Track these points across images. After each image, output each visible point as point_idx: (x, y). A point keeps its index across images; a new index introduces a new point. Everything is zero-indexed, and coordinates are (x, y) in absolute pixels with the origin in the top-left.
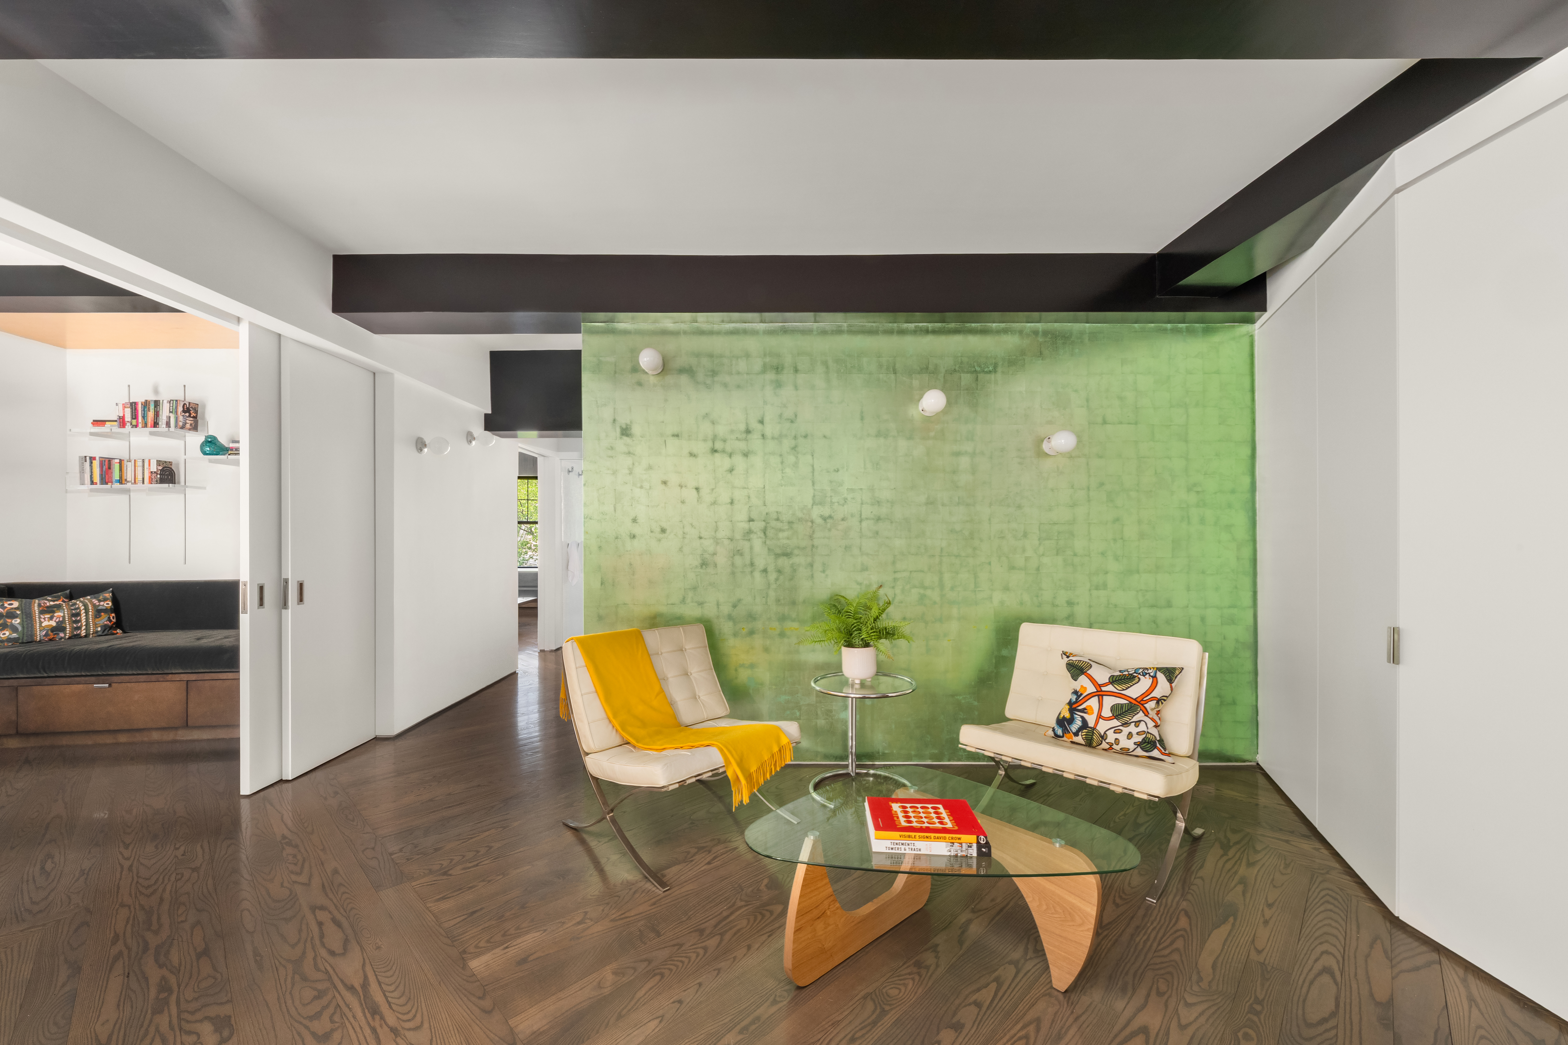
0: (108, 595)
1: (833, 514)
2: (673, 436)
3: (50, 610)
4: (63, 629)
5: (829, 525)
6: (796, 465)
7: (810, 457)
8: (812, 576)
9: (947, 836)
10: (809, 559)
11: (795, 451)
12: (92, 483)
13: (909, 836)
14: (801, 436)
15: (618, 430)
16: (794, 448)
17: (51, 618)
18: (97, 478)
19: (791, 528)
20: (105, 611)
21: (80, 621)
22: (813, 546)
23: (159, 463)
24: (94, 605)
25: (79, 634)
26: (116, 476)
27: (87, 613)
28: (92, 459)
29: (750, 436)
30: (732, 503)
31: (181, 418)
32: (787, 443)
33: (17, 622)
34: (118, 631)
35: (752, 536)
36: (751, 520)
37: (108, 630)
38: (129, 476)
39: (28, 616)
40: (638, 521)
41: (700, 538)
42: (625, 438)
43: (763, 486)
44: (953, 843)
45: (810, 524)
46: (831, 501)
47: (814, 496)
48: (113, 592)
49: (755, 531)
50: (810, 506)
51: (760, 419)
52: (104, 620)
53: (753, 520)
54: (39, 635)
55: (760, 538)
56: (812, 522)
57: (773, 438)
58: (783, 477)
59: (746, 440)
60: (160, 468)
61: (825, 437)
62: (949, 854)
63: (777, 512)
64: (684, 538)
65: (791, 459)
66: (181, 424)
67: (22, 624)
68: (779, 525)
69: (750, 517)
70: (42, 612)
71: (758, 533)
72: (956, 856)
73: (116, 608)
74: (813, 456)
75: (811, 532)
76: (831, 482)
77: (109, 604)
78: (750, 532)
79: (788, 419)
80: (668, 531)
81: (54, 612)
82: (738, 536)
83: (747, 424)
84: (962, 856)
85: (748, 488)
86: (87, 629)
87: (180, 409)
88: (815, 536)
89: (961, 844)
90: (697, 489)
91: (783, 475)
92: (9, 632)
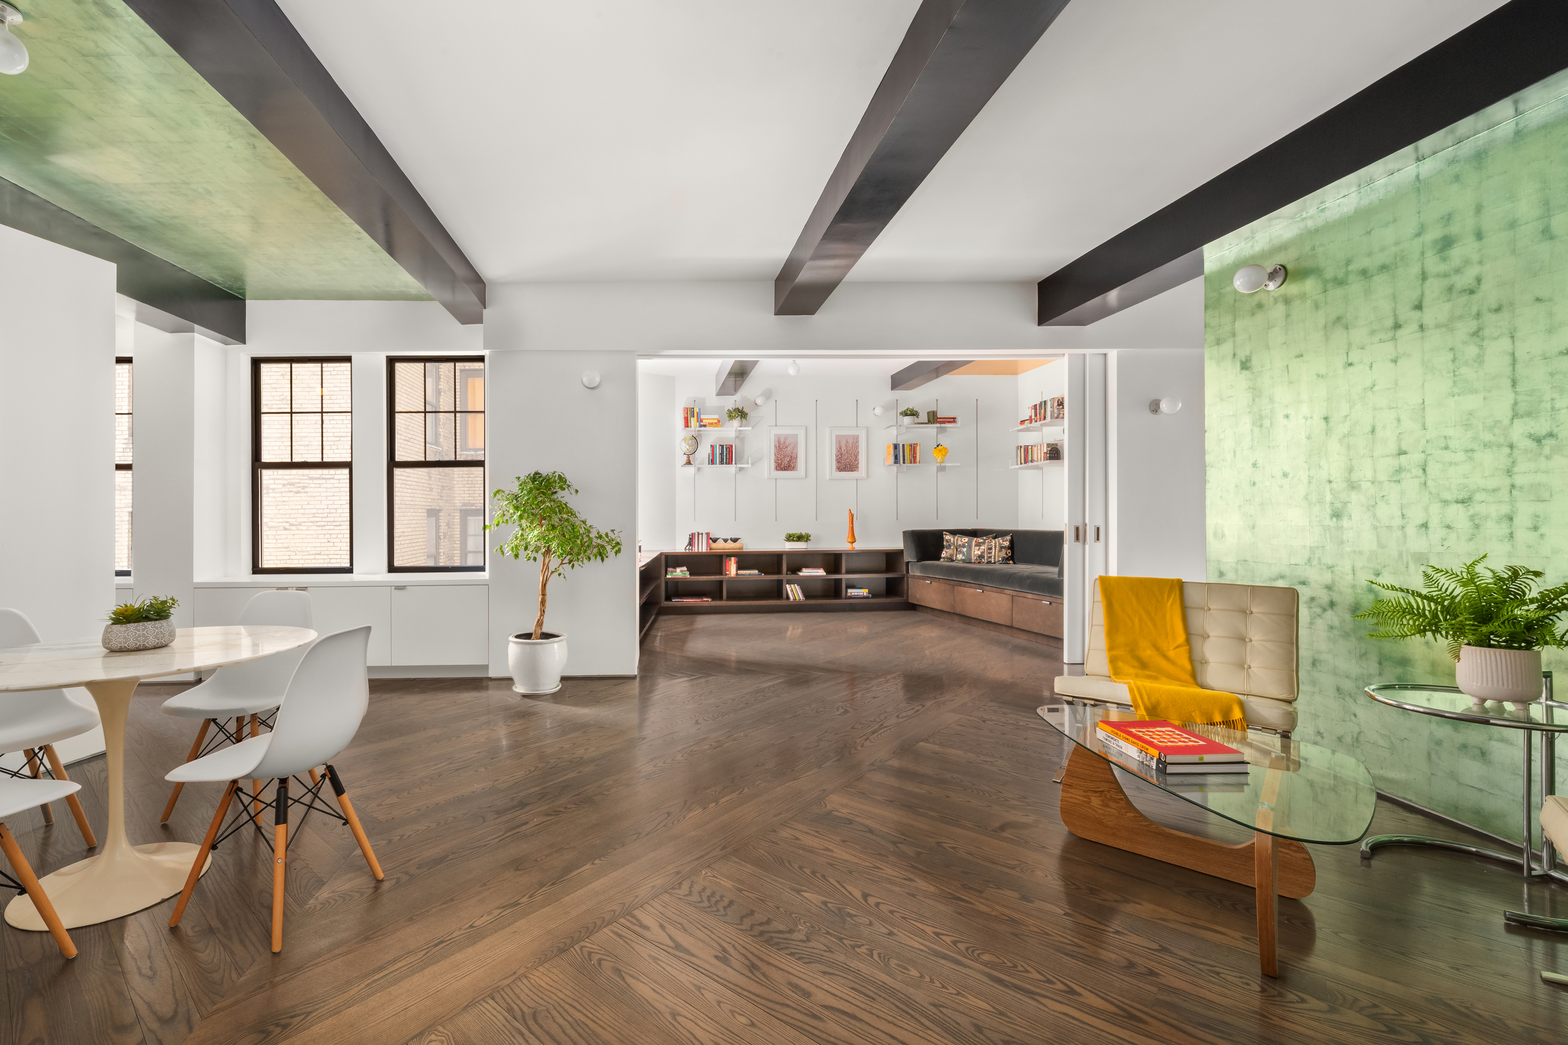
0: (1009, 538)
1: (1555, 431)
2: (1297, 357)
3: (978, 545)
4: (984, 557)
5: (1547, 450)
6: (1480, 360)
7: (1509, 341)
8: (1511, 535)
9: (1140, 743)
10: (1505, 509)
11: (1478, 336)
12: (1021, 464)
13: (1117, 734)
14: (1490, 311)
15: (1238, 364)
16: (1476, 334)
17: (979, 550)
18: (1023, 462)
19: (1471, 459)
20: (1004, 548)
21: (991, 553)
22: (1513, 486)
23: (1048, 445)
24: (1000, 544)
25: (991, 561)
26: (1030, 459)
27: (995, 548)
28: (1021, 447)
29: (1400, 333)
30: (1373, 431)
31: (1056, 411)
32: (1464, 328)
33: (965, 550)
34: (1011, 562)
35: (1403, 475)
36: (1402, 453)
37: (1006, 560)
38: (1035, 458)
39: (970, 547)
40: (1257, 465)
41: (1330, 482)
42: (1244, 372)
43: (1421, 401)
44: (1142, 751)
45: (1507, 450)
46: (1553, 409)
47: (1516, 403)
48: (1012, 536)
49: (1408, 467)
50: (1506, 422)
51: (1416, 303)
52: (1003, 554)
53: (1405, 453)
54: (974, 558)
55: (1417, 477)
56: (1511, 447)
57: (1438, 326)
58: (1455, 382)
59: (1394, 339)
60: (1049, 449)
61: (1538, 300)
62: (1138, 759)
63: (1445, 437)
64: (1310, 482)
65: (1472, 351)
66: (1056, 415)
67: (967, 551)
68: (1448, 456)
69: (1400, 449)
70: (976, 545)
71: (1413, 470)
72: (1143, 762)
73: (1012, 547)
74: (1513, 337)
75: (1509, 464)
76: (1552, 374)
77: (1007, 544)
78: (1399, 470)
79: (1465, 291)
80: (1290, 476)
81: (980, 546)
82: (1382, 477)
83: (1395, 316)
84: (1146, 765)
85: (1397, 408)
86: (995, 558)
87: (1056, 404)
88: (1516, 469)
89: (1147, 753)
90: (1326, 419)
91: (1455, 379)
92: (961, 556)
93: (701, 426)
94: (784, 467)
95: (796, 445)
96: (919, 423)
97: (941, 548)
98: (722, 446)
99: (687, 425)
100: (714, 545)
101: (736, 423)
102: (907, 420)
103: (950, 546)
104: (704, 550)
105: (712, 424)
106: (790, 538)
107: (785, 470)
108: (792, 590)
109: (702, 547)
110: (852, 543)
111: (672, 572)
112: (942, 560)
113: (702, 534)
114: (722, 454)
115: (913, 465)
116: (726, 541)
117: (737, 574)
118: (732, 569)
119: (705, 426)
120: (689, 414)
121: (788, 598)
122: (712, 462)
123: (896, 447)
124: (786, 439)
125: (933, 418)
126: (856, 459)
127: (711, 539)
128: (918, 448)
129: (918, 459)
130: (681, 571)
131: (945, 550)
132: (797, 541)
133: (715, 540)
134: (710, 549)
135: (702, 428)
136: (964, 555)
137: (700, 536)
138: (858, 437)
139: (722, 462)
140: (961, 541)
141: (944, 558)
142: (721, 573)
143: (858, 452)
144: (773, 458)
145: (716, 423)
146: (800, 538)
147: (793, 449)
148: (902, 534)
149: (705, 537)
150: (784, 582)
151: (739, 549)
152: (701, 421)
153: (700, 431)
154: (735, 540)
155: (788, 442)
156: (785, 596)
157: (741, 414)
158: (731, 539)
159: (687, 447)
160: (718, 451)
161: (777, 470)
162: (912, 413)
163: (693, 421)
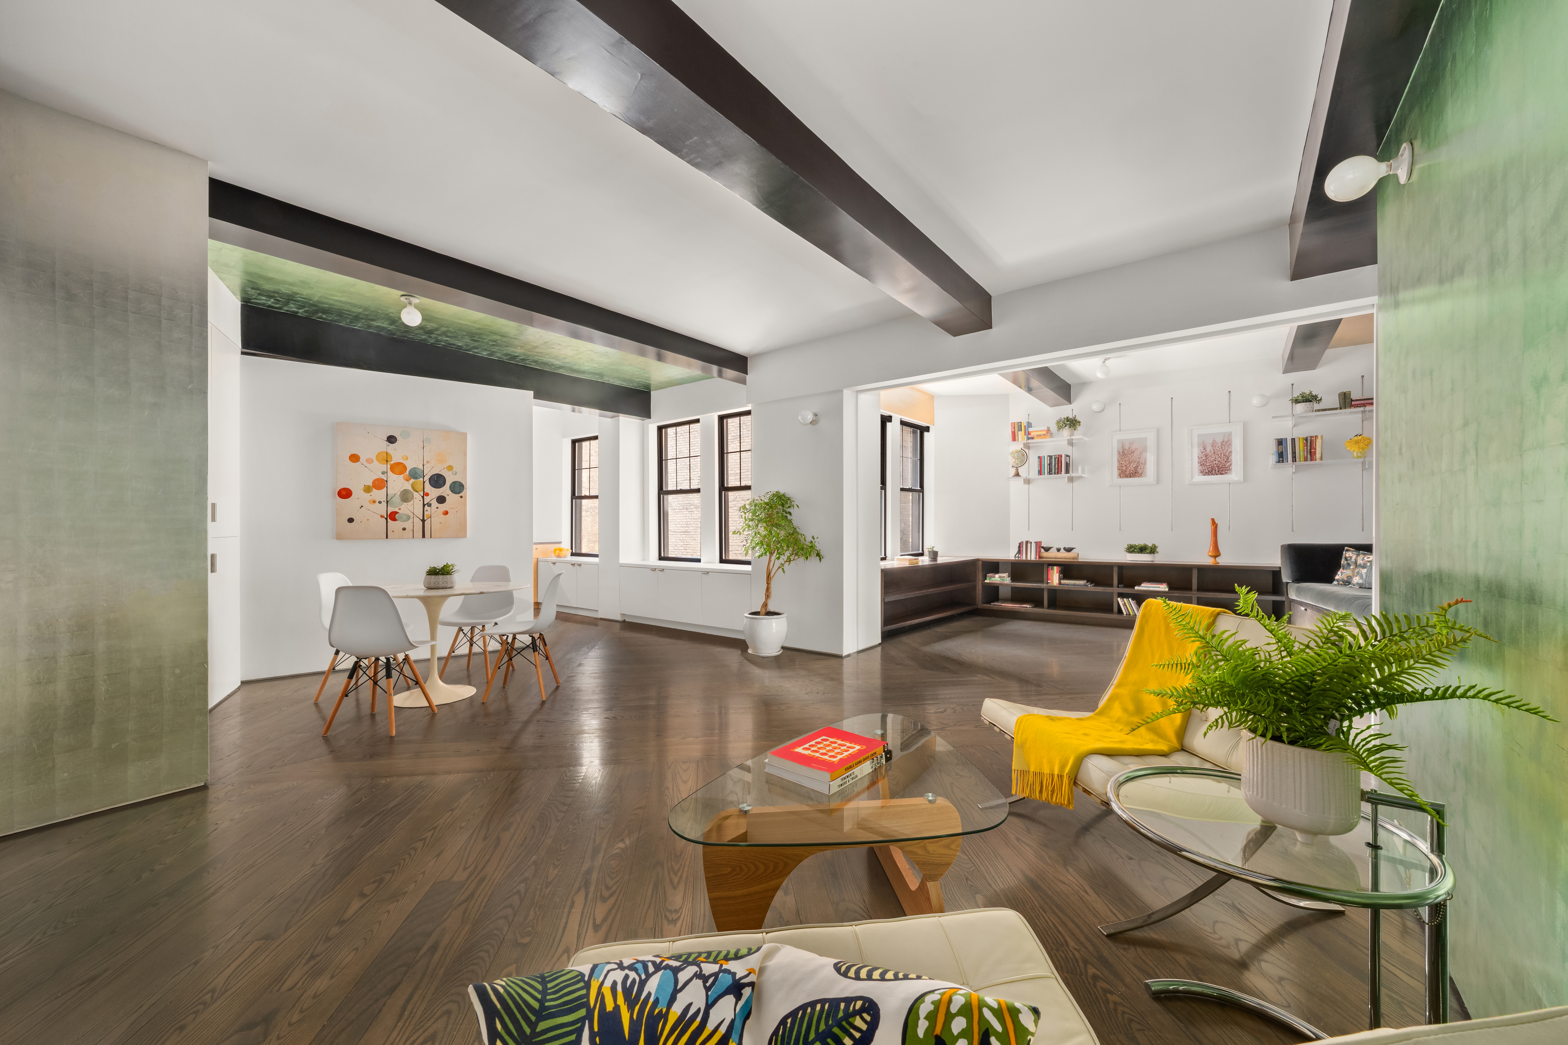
92: (1357, 578)
93: (1028, 439)
94: (1130, 474)
95: (1145, 449)
96: (1319, 410)
97: (1337, 566)
98: (1051, 457)
99: (1014, 439)
100: (1044, 554)
101: (1066, 432)
102: (1300, 408)
103: (1349, 565)
104: (1033, 558)
105: (1040, 435)
106: (1131, 549)
107: (1130, 477)
108: (1125, 604)
109: (1032, 556)
110: (1215, 557)
111: (991, 577)
112: (1335, 583)
113: (1031, 543)
114: (1050, 465)
115: (1309, 462)
116: (1059, 550)
117: (1060, 583)
118: (1055, 578)
119: (1033, 438)
120: (1017, 428)
121: (1120, 611)
122: (1040, 472)
123: (1280, 442)
124: (1131, 444)
125: (1346, 401)
126: (1228, 458)
127: (1043, 547)
128: (1319, 442)
129: (1318, 455)
130: (1000, 577)
131: (1341, 570)
132: (1139, 553)
133: (1047, 549)
134: (1040, 557)
135: (1030, 441)
136: (1361, 577)
137: (1029, 545)
138: (1230, 434)
139: (1050, 473)
140: (1363, 559)
141: (1337, 580)
142: (1042, 582)
143: (1231, 452)
144: (1115, 464)
145: (1044, 435)
146: (1142, 549)
147: (1141, 453)
148: (1280, 548)
149: (1034, 545)
150: (1115, 596)
151: (1073, 558)
152: (1029, 434)
153: (1029, 443)
154: (1069, 550)
155: (1133, 447)
156: (1115, 609)
157: (1072, 423)
158: (1065, 549)
159: (1014, 460)
160: (1046, 462)
161: (1121, 477)
162: (1309, 399)
163: (1021, 435)
